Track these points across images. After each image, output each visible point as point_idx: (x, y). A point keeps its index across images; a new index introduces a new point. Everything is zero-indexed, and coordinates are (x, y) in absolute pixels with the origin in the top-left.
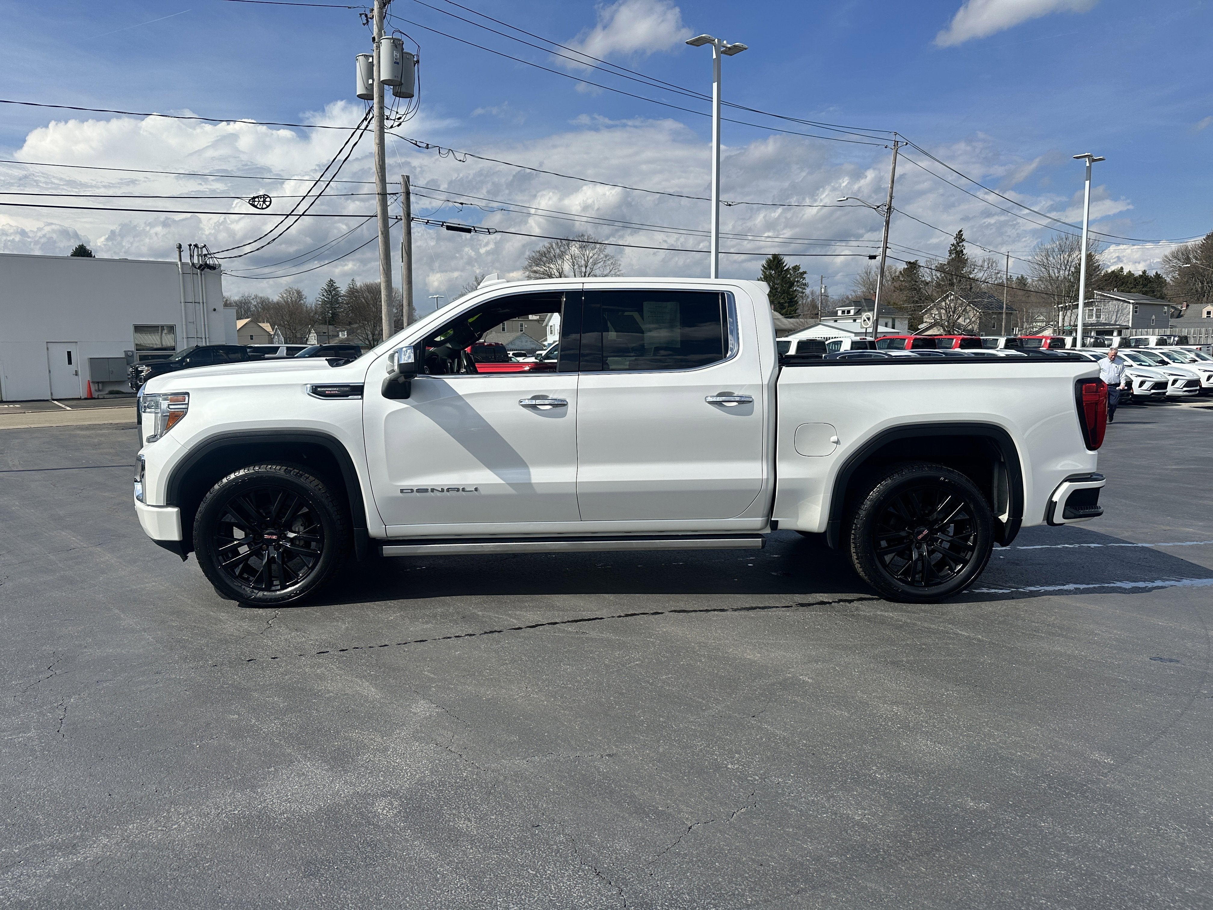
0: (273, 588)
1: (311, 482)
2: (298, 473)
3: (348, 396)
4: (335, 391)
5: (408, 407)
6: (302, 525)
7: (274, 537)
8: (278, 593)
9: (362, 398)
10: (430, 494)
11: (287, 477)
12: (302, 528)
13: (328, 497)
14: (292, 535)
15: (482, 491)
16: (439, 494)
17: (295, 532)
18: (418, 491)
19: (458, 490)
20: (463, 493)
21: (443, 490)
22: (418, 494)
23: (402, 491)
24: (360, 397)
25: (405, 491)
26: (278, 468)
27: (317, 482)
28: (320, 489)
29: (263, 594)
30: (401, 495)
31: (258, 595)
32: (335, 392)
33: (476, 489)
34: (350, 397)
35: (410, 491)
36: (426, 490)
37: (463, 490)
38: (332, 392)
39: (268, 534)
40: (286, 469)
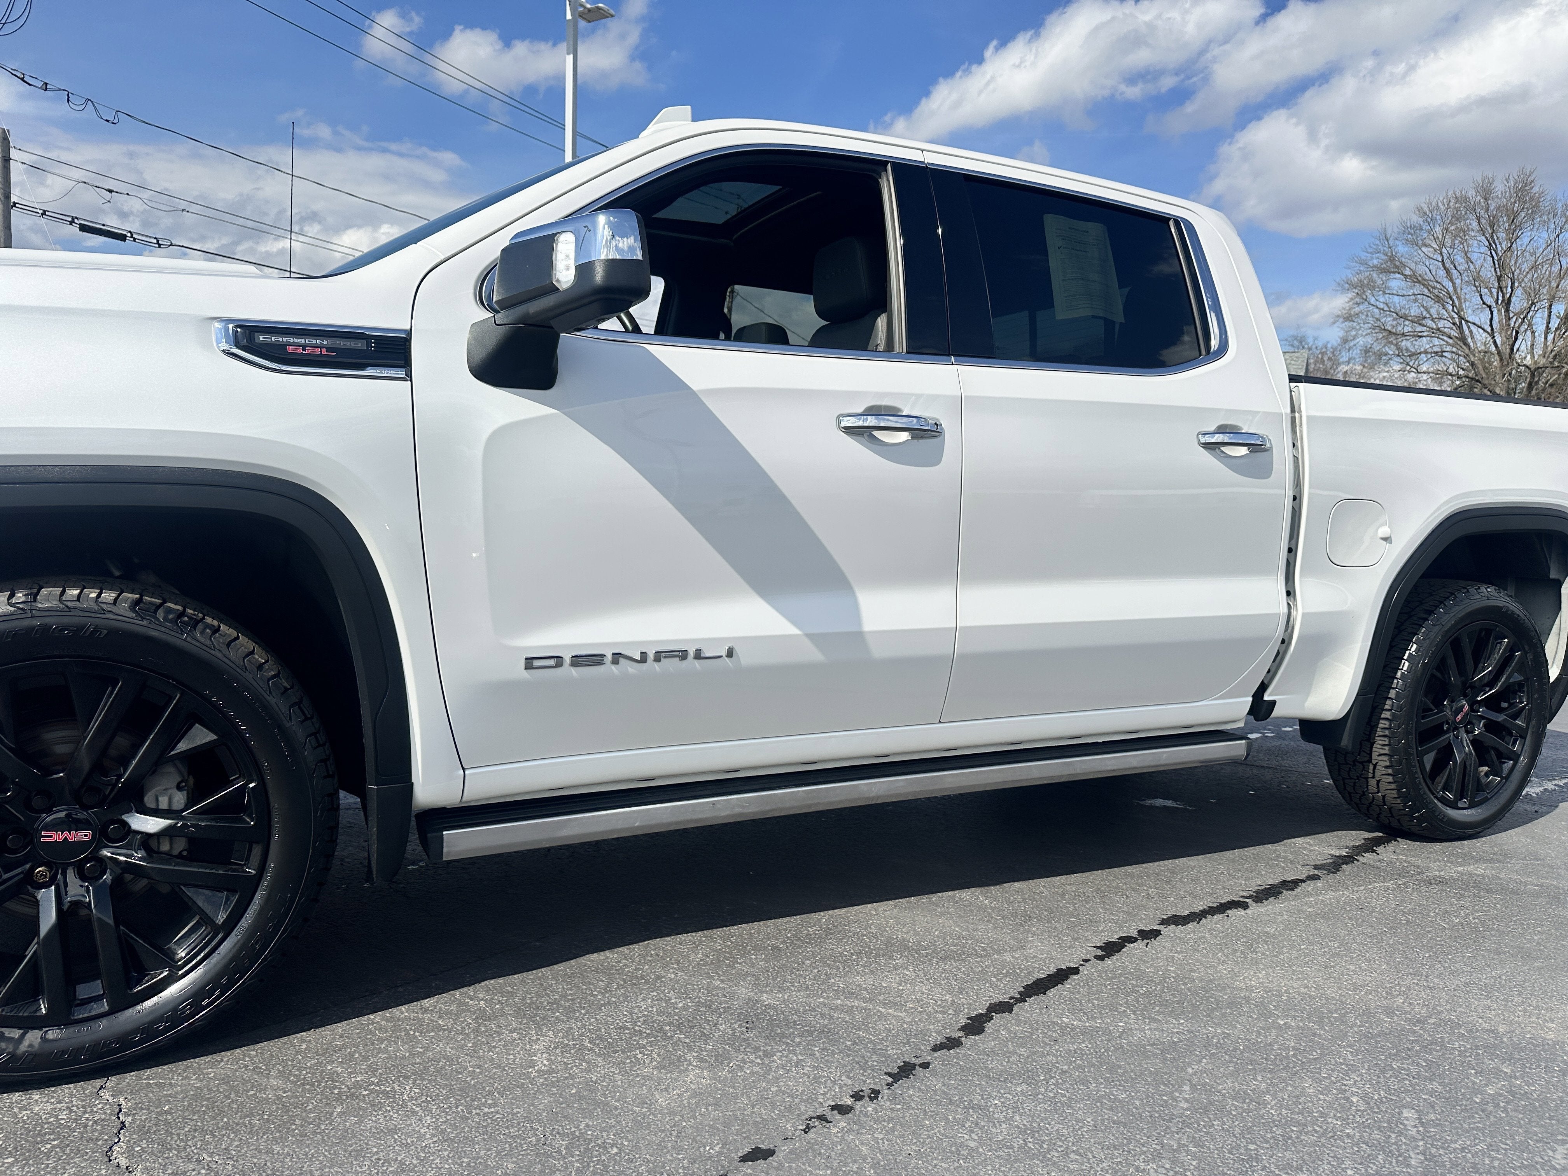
0: (81, 1014)
1: (229, 645)
2: (182, 614)
3: (362, 367)
4: (316, 346)
5: (552, 415)
6: (179, 788)
7: (80, 836)
8: (102, 1024)
9: (409, 376)
10: (609, 668)
11: (141, 626)
12: (179, 799)
13: (286, 689)
14: (150, 824)
15: (745, 657)
16: (631, 669)
17: (156, 813)
18: (579, 661)
19: (683, 655)
20: (697, 663)
21: (644, 657)
22: (574, 672)
23: (530, 663)
24: (402, 373)
25: (537, 663)
26: (108, 596)
27: (245, 643)
28: (260, 667)
29: (44, 1039)
30: (526, 675)
31: (24, 1047)
32: (317, 351)
33: (730, 653)
34: (369, 372)
35: (552, 662)
36: (595, 660)
37: (698, 655)
38: (309, 351)
39: (55, 826)
40: (138, 602)
